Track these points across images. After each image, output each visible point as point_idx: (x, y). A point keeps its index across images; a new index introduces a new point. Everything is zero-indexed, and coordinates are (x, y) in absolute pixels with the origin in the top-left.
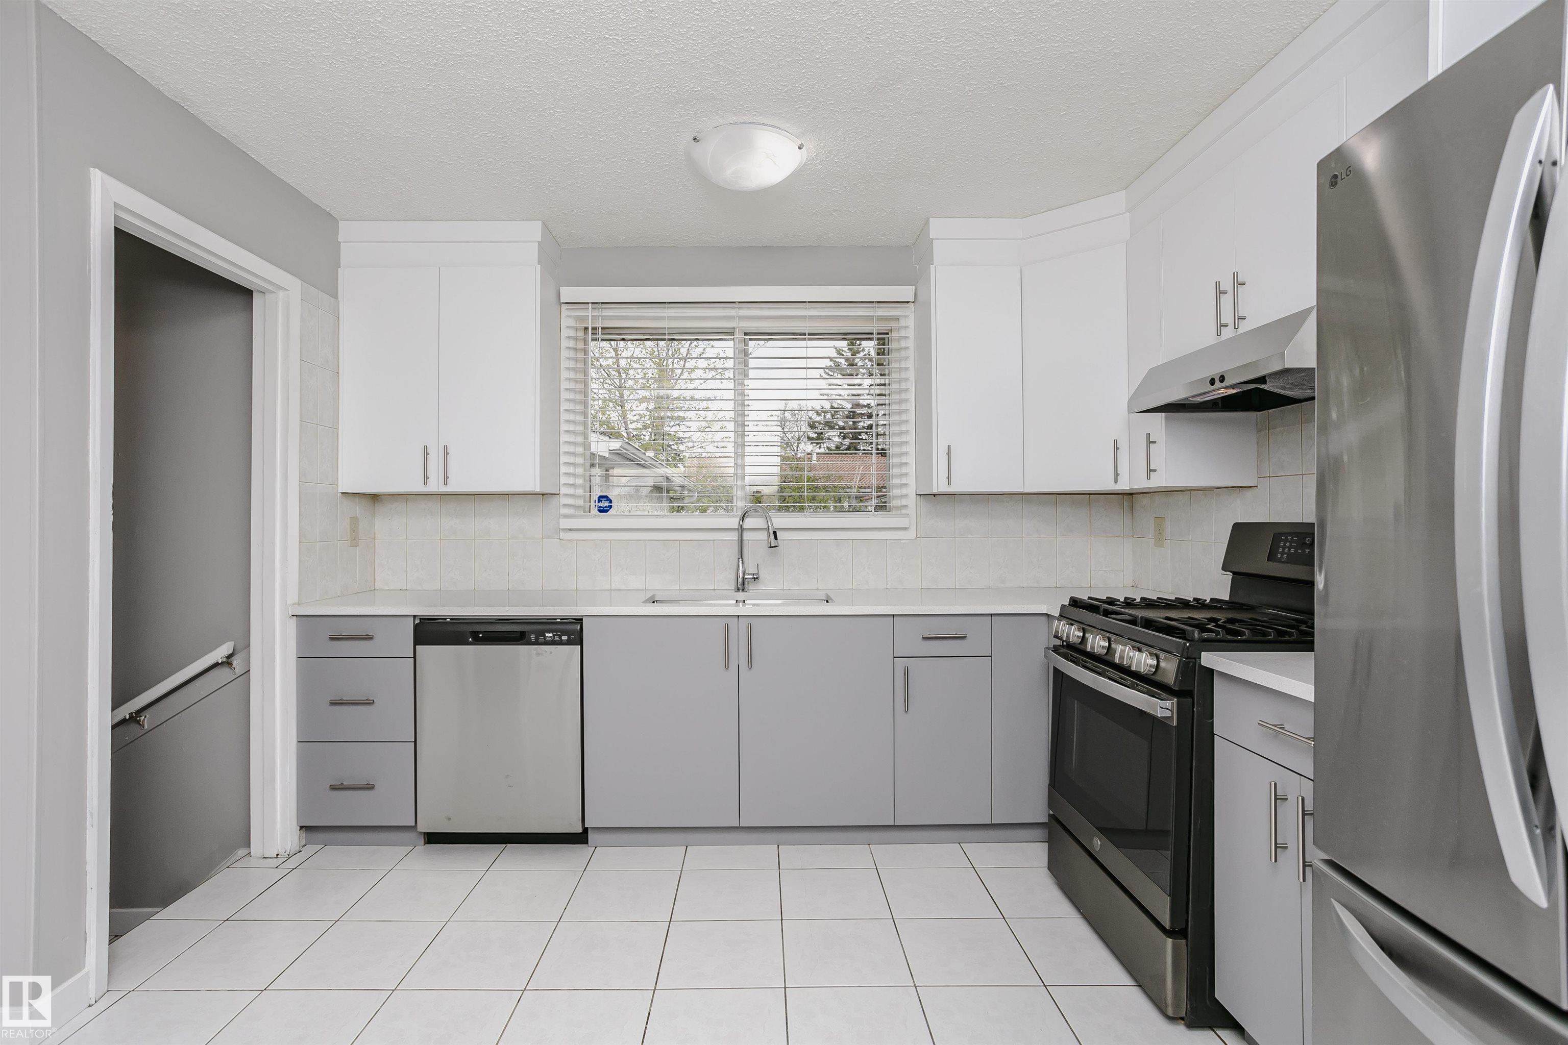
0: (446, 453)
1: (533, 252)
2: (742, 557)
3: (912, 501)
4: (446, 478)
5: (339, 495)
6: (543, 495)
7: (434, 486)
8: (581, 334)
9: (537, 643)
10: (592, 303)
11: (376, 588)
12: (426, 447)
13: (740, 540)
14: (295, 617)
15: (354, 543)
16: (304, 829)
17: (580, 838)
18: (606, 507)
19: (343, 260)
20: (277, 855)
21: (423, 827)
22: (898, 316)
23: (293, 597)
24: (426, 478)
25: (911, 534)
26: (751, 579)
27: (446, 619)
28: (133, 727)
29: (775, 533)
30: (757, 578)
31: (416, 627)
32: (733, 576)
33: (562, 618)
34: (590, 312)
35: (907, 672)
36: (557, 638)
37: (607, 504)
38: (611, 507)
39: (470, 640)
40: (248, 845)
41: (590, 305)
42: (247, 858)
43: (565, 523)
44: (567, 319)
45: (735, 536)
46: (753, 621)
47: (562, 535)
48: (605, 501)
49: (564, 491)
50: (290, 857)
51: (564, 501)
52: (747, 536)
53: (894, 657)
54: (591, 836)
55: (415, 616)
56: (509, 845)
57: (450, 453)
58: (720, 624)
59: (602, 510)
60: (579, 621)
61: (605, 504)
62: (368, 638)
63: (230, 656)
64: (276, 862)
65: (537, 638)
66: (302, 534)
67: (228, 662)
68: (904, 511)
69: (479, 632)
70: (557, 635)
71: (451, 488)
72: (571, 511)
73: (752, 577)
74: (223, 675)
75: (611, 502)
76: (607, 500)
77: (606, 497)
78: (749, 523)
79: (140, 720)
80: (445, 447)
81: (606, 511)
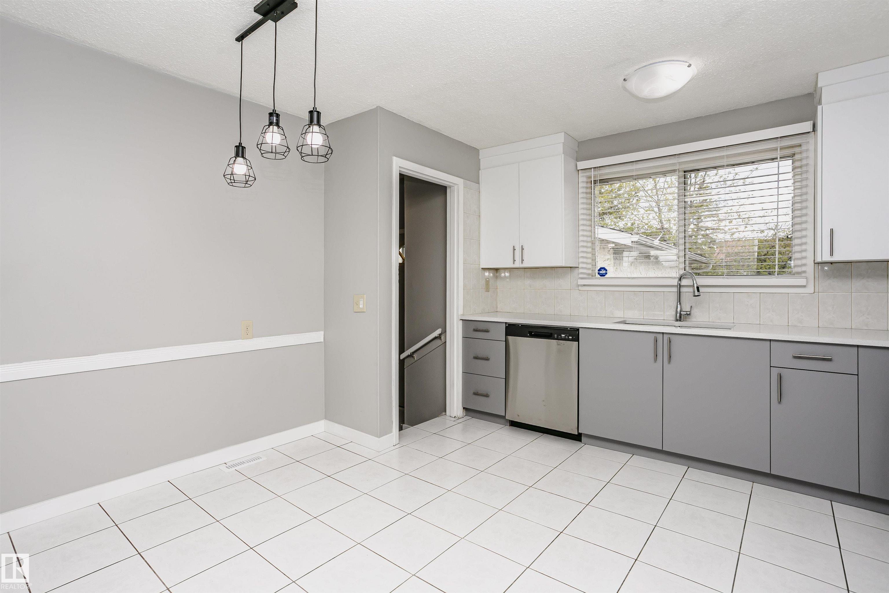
0: (523, 249)
1: (560, 148)
2: (680, 302)
3: (810, 268)
4: (523, 260)
5: (481, 269)
6: (571, 267)
7: (518, 264)
8: (589, 185)
9: (557, 339)
10: (593, 168)
11: (498, 310)
12: (514, 247)
13: (679, 292)
14: (461, 320)
15: (487, 290)
16: (465, 409)
17: (577, 437)
18: (604, 273)
19: (482, 167)
20: (455, 417)
21: (509, 417)
22: (801, 143)
23: (461, 312)
24: (514, 261)
25: (810, 289)
26: (685, 314)
27: (519, 325)
28: (411, 359)
29: (698, 288)
30: (689, 314)
31: (506, 327)
32: (674, 313)
33: (571, 328)
34: (593, 173)
35: (780, 377)
36: (567, 337)
37: (604, 272)
38: (606, 273)
39: (528, 335)
40: (445, 411)
41: (592, 169)
42: (445, 416)
43: (581, 282)
44: (582, 178)
45: (675, 289)
46: (672, 337)
47: (580, 288)
48: (603, 270)
49: (581, 265)
50: (459, 418)
51: (581, 271)
52: (683, 290)
53: (771, 367)
54: (583, 439)
55: (506, 323)
56: (545, 434)
57: (524, 249)
58: (652, 337)
59: (602, 275)
60: (578, 330)
61: (603, 272)
62: (487, 331)
63: (440, 335)
64: (454, 419)
65: (557, 337)
66: (465, 286)
67: (439, 337)
68: (803, 275)
69: (532, 332)
70: (567, 336)
71: (526, 265)
72: (585, 276)
73: (686, 313)
74: (438, 342)
75: (606, 270)
76: (604, 270)
77: (604, 268)
78: (684, 282)
79: (413, 356)
80: (522, 246)
81: (604, 276)
